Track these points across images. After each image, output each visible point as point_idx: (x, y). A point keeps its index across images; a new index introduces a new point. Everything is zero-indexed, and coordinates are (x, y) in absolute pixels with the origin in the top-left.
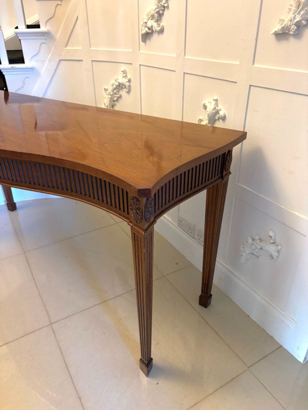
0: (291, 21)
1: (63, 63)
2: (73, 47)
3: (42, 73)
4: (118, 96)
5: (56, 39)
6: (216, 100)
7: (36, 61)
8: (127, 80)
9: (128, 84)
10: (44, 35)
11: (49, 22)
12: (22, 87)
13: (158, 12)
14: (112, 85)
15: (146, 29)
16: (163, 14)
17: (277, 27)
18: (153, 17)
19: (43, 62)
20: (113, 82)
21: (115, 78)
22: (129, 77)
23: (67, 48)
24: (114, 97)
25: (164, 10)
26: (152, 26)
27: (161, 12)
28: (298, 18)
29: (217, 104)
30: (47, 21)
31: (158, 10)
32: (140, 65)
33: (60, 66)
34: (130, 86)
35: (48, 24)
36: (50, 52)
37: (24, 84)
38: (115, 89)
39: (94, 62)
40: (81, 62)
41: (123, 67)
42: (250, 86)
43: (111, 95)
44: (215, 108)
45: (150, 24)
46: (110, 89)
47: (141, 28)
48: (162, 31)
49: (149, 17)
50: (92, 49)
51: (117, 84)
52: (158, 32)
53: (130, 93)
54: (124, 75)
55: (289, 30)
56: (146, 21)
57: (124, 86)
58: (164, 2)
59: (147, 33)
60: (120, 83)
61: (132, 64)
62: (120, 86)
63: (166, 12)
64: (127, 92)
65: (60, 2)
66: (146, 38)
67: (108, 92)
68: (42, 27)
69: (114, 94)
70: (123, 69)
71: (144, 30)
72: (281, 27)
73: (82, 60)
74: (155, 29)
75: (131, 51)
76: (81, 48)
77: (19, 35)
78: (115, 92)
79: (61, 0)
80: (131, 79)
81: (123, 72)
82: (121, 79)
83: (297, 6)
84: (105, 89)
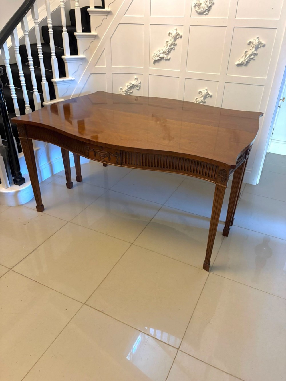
0: (244, 60)
1: (92, 75)
2: (100, 66)
3: (79, 83)
4: (130, 92)
5: (89, 62)
6: (207, 89)
7: (76, 75)
8: (139, 83)
9: (139, 85)
10: (82, 60)
12: (66, 92)
13: (168, 51)
14: (127, 86)
15: (159, 58)
16: (170, 52)
17: (237, 62)
18: (164, 52)
19: (80, 76)
20: (127, 84)
21: (130, 82)
22: (139, 81)
23: (96, 67)
24: (128, 93)
25: (171, 50)
26: (163, 57)
27: (170, 51)
29: (207, 91)
30: (84, 51)
31: (168, 50)
32: (149, 75)
33: (90, 78)
34: (140, 86)
35: (85, 52)
36: (84, 70)
37: (67, 90)
38: (129, 88)
39: (113, 74)
40: (104, 74)
42: (225, 82)
43: (126, 92)
44: (207, 93)
45: (161, 56)
46: (125, 89)
47: (153, 57)
48: (169, 59)
49: (161, 52)
50: (112, 67)
51: (131, 85)
52: (166, 60)
53: (140, 90)
54: (136, 80)
55: (243, 63)
56: (158, 54)
57: (136, 86)
58: (172, 47)
59: (158, 60)
60: (133, 85)
61: (143, 74)
62: (133, 86)
63: (172, 51)
64: (138, 90)
65: (93, 41)
66: (155, 61)
67: (123, 90)
68: (81, 55)
69: (128, 91)
70: (136, 77)
71: (157, 58)
72: (240, 62)
73: (105, 73)
74: (165, 58)
75: (143, 68)
76: (105, 66)
77: (67, 60)
78: (129, 90)
79: (94, 39)
80: (141, 83)
81: (136, 79)
82: (134, 82)
83: (246, 56)
84: (121, 89)
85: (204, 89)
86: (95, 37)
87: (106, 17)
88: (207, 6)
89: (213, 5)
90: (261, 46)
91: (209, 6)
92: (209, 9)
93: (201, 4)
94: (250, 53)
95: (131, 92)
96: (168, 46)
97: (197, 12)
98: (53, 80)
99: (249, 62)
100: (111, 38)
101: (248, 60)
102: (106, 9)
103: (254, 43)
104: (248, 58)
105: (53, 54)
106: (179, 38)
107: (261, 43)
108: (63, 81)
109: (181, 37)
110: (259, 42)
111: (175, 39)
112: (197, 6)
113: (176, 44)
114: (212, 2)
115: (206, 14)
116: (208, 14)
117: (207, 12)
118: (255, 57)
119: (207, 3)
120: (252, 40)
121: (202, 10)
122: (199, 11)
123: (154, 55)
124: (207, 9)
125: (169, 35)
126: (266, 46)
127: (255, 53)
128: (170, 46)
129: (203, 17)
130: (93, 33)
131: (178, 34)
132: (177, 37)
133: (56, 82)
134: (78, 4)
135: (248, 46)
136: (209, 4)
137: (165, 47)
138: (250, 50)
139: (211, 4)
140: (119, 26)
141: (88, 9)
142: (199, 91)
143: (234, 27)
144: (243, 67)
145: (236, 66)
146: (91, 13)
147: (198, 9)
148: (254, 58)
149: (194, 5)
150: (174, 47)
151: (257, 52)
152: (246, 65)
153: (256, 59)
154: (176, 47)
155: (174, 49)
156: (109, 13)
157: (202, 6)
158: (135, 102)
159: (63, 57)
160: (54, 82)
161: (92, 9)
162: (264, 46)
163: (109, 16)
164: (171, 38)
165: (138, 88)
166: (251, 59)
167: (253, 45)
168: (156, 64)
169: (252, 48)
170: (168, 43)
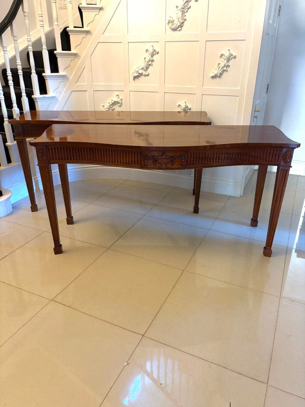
0: (218, 72)
1: (73, 93)
2: (81, 83)
3: (60, 100)
5: (70, 79)
6: (185, 102)
7: (57, 92)
8: (120, 100)
9: (121, 101)
10: (63, 77)
11: (65, 70)
13: (146, 67)
14: (109, 103)
15: (138, 74)
16: (148, 68)
17: (213, 75)
18: (142, 68)
19: (61, 93)
20: (108, 101)
21: (111, 99)
22: (121, 97)
23: (77, 84)
24: (110, 110)
25: (149, 66)
26: (142, 73)
27: (148, 67)
28: (220, 72)
29: (186, 104)
30: (65, 69)
31: (146, 66)
32: (130, 91)
33: (72, 95)
34: (121, 102)
36: (66, 87)
37: (48, 107)
39: (94, 91)
40: (85, 92)
41: (117, 93)
42: (202, 95)
43: (108, 109)
44: (186, 106)
45: (140, 72)
46: (107, 105)
47: (132, 74)
48: (148, 75)
49: (139, 69)
50: (93, 84)
51: (113, 102)
52: (145, 76)
53: (122, 107)
54: (117, 97)
55: (217, 75)
56: (137, 70)
57: (118, 103)
58: (150, 63)
59: (138, 76)
60: (115, 101)
61: (123, 91)
62: (115, 103)
63: (151, 67)
64: (120, 106)
65: (73, 59)
66: (135, 78)
67: (105, 107)
68: (61, 72)
69: (110, 108)
70: (117, 94)
71: (136, 75)
72: (214, 74)
73: (87, 91)
74: (144, 74)
75: (123, 84)
76: (86, 84)
77: (47, 77)
78: (111, 106)
79: (74, 58)
80: (123, 99)
81: (117, 95)
82: (115, 99)
83: (219, 68)
84: (103, 106)
85: (183, 102)
86: (75, 55)
87: (85, 36)
88: (180, 22)
89: (185, 21)
90: (232, 58)
91: (181, 22)
92: (182, 25)
93: (174, 21)
94: (222, 65)
95: (113, 108)
96: (146, 62)
97: (171, 28)
98: (33, 96)
99: (222, 74)
100: (91, 56)
101: (222, 72)
102: (85, 28)
103: (225, 55)
104: (221, 70)
105: (33, 71)
106: (156, 54)
107: (232, 55)
108: (44, 97)
109: (158, 53)
110: (230, 54)
111: (152, 55)
112: (171, 23)
113: (154, 60)
114: (184, 18)
115: (179, 30)
116: (181, 30)
117: (180, 28)
118: (228, 68)
119: (179, 19)
120: (223, 53)
121: (175, 26)
122: (173, 27)
123: (133, 72)
124: (180, 25)
125: (147, 52)
126: (237, 58)
127: (227, 64)
128: (148, 62)
129: (177, 33)
130: (73, 51)
131: (155, 51)
132: (154, 53)
133: (36, 98)
134: (57, 24)
135: (220, 58)
136: (181, 20)
137: (144, 64)
138: (223, 62)
139: (183, 20)
140: (98, 45)
141: (68, 29)
142: (178, 104)
143: (206, 41)
144: (218, 79)
145: (211, 78)
146: (70, 33)
147: (172, 26)
148: (227, 70)
149: (167, 22)
150: (152, 63)
151: (229, 64)
152: (220, 77)
153: (228, 71)
154: (153, 63)
155: (152, 65)
156: (88, 32)
157: (175, 22)
158: (118, 117)
159: (43, 74)
160: (35, 98)
161: (71, 28)
162: (235, 57)
163: (88, 36)
164: (148, 55)
165: (120, 105)
166: (224, 70)
167: (225, 57)
168: (136, 80)
169: (224, 60)
170: (146, 59)
